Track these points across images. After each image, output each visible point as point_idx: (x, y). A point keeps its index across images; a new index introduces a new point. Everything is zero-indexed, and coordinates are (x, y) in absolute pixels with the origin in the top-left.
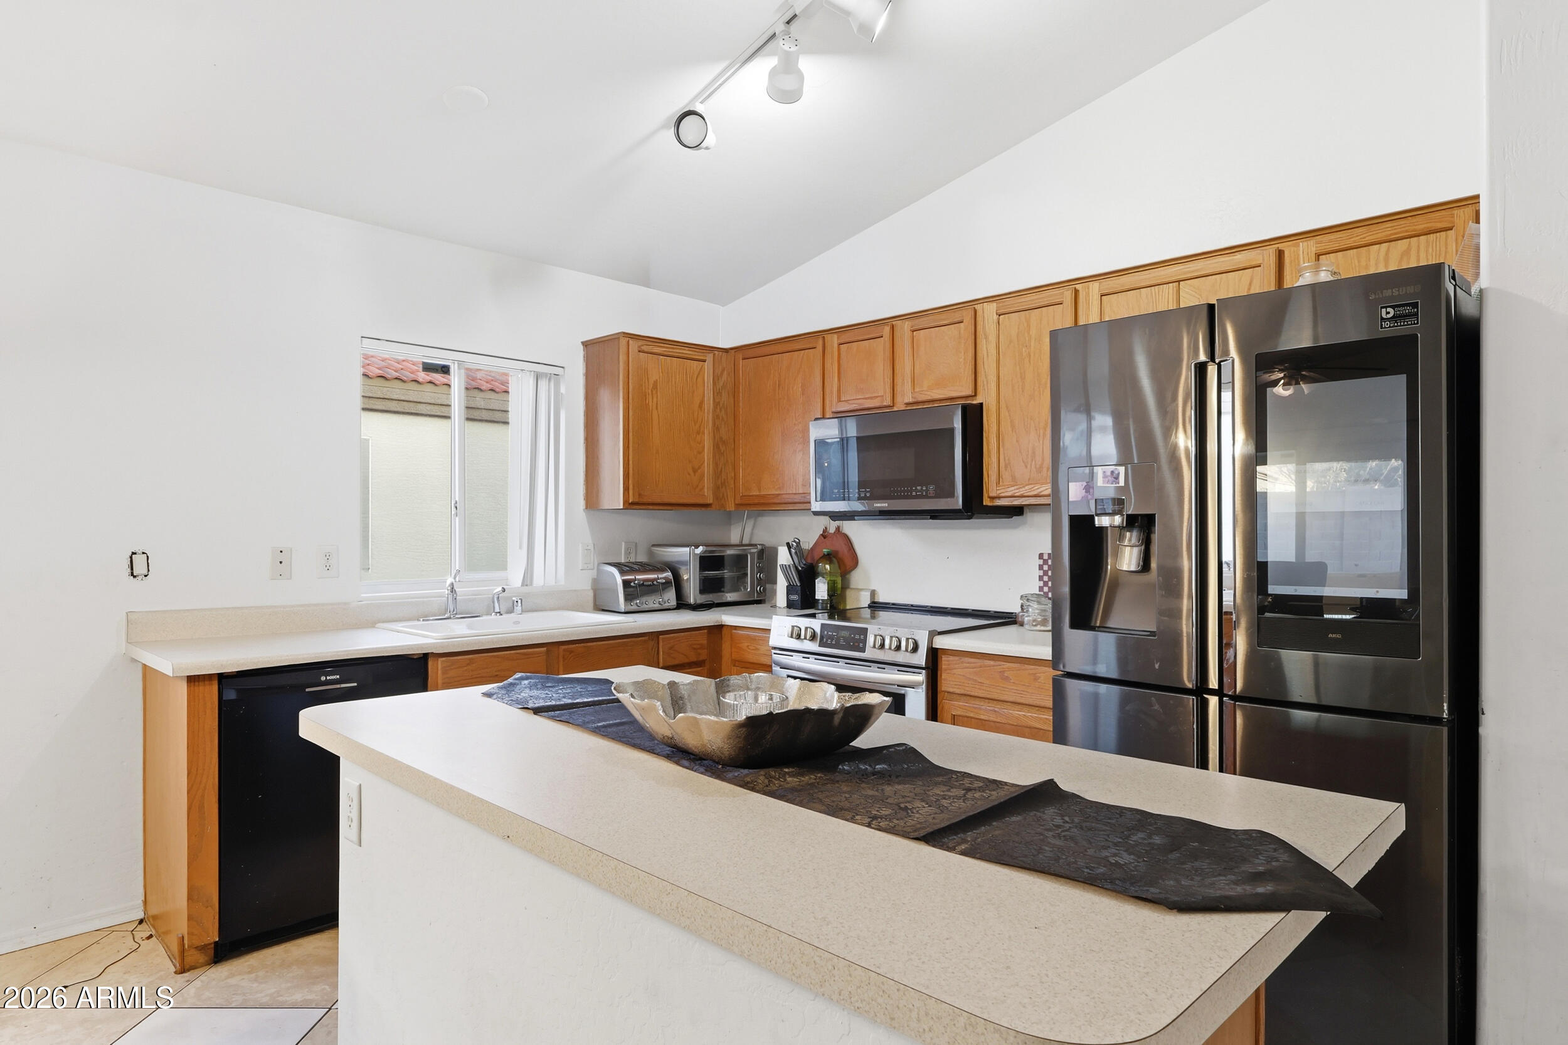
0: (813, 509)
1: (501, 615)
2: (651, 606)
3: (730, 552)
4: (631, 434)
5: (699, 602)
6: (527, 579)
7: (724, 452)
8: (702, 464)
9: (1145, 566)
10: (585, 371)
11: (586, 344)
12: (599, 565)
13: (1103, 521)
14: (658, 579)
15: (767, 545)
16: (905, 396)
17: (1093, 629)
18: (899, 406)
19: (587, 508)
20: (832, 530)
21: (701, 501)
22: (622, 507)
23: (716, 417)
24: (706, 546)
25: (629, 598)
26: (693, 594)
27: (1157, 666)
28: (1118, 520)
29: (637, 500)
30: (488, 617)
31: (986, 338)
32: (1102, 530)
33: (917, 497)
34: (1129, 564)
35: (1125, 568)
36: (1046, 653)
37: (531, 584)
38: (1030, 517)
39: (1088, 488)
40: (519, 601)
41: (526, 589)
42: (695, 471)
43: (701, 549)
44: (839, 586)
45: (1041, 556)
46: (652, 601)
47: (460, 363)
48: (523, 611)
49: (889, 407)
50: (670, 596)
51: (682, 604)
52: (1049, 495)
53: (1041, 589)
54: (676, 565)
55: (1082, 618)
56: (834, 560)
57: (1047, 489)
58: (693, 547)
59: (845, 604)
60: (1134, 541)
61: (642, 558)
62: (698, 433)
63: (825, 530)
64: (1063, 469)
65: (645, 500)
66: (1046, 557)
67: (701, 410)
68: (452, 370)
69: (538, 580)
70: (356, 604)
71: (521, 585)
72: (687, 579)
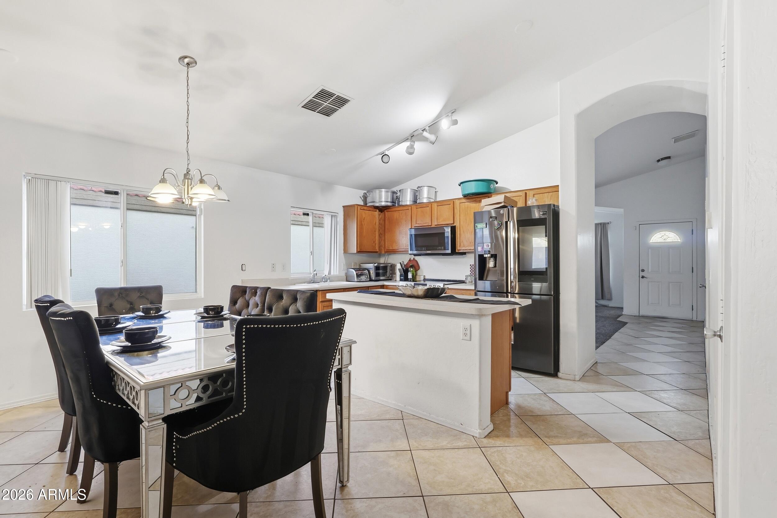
0: (409, 253)
1: (325, 282)
3: (382, 265)
5: (376, 279)
6: (329, 273)
7: (381, 237)
8: (376, 241)
9: (495, 266)
10: (343, 213)
11: (343, 207)
12: (348, 269)
13: (486, 256)
14: (364, 273)
15: (393, 263)
16: (435, 223)
17: (484, 280)
18: (433, 226)
19: (344, 253)
20: (412, 259)
21: (375, 251)
22: (355, 253)
23: (379, 227)
25: (358, 278)
26: (373, 277)
27: (498, 288)
28: (489, 255)
29: (360, 250)
30: (321, 283)
31: (457, 209)
32: (486, 258)
33: (439, 250)
34: (492, 266)
35: (491, 266)
36: (473, 288)
37: (331, 274)
38: (468, 255)
39: (483, 248)
40: (329, 279)
41: (331, 276)
42: (374, 242)
43: (376, 264)
44: (415, 275)
45: (470, 265)
46: (364, 279)
47: (313, 213)
48: (330, 281)
49: (430, 226)
50: (368, 277)
51: (371, 280)
52: (473, 250)
53: (471, 274)
54: (368, 269)
55: (481, 278)
56: (413, 267)
57: (473, 248)
58: (373, 264)
59: (416, 280)
60: (493, 260)
61: (359, 267)
62: (375, 232)
63: (410, 259)
64: (476, 244)
65: (362, 251)
66: (472, 265)
67: (375, 225)
68: (310, 215)
69: (332, 273)
70: (290, 278)
71: (328, 274)
72: (372, 273)
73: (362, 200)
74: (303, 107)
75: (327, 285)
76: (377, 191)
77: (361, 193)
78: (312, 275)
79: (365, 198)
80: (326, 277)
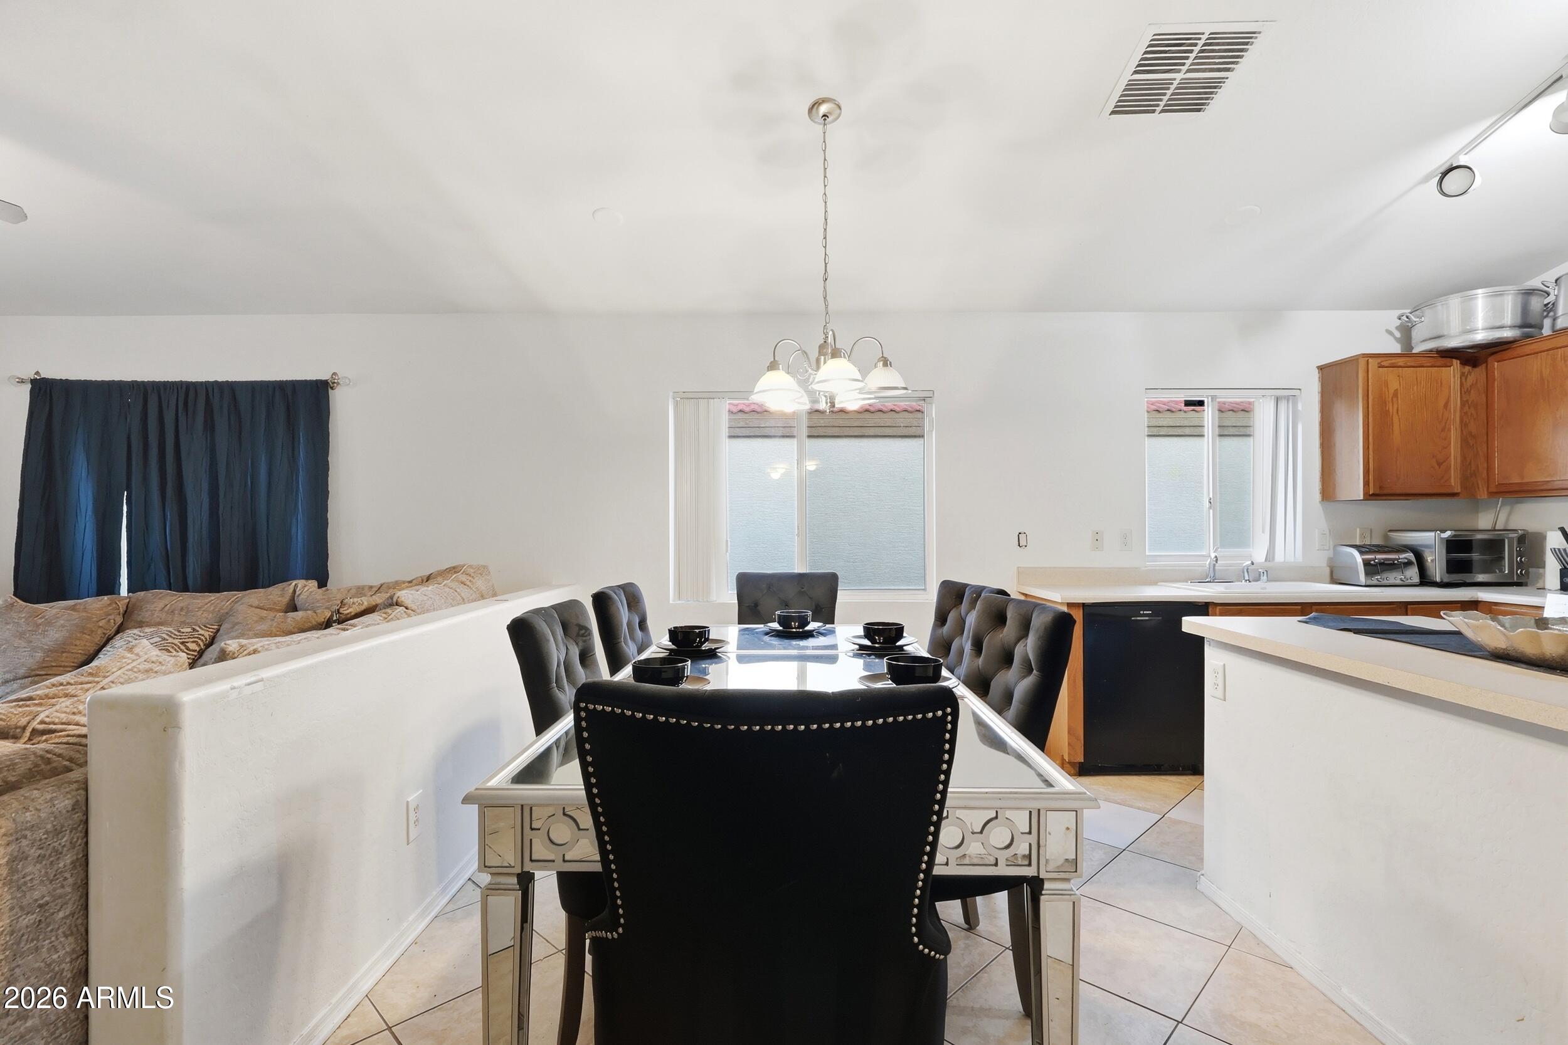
1: (1250, 582)
2: (1392, 581)
3: (1477, 536)
4: (1371, 438)
5: (1446, 580)
6: (1270, 556)
7: (1473, 445)
8: (1448, 458)
10: (1320, 389)
11: (1321, 368)
12: (1335, 546)
14: (1399, 559)
19: (1323, 500)
21: (1449, 491)
22: (1362, 498)
23: (1464, 414)
24: (1455, 531)
25: (1368, 574)
26: (1437, 570)
29: (1378, 492)
30: (1239, 583)
37: (1274, 560)
40: (1265, 573)
41: (1268, 564)
42: (1439, 464)
43: (1448, 533)
46: (1394, 577)
47: (1213, 398)
48: (1268, 580)
50: (1413, 573)
51: (1425, 581)
54: (1419, 548)
58: (1438, 532)
61: (1377, 541)
62: (1443, 430)
65: (1385, 492)
67: (1446, 410)
68: (1206, 404)
69: (1279, 557)
70: (1143, 568)
71: (1266, 560)
72: (1432, 561)
73: (1395, 338)
74: (1113, 113)
75: (1259, 590)
76: (1455, 301)
77: (1390, 319)
78: (1208, 563)
79: (1406, 331)
80: (1253, 567)
